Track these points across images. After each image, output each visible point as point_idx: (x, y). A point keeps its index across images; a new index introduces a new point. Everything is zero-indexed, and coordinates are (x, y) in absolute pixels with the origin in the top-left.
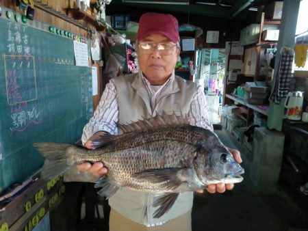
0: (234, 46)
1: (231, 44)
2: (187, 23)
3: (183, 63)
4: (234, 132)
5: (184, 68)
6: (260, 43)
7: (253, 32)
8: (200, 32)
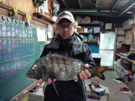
0: (120, 30)
1: (118, 29)
2: (96, 20)
3: (94, 39)
4: (121, 73)
5: (95, 41)
6: (134, 29)
7: (130, 23)
8: (102, 24)
